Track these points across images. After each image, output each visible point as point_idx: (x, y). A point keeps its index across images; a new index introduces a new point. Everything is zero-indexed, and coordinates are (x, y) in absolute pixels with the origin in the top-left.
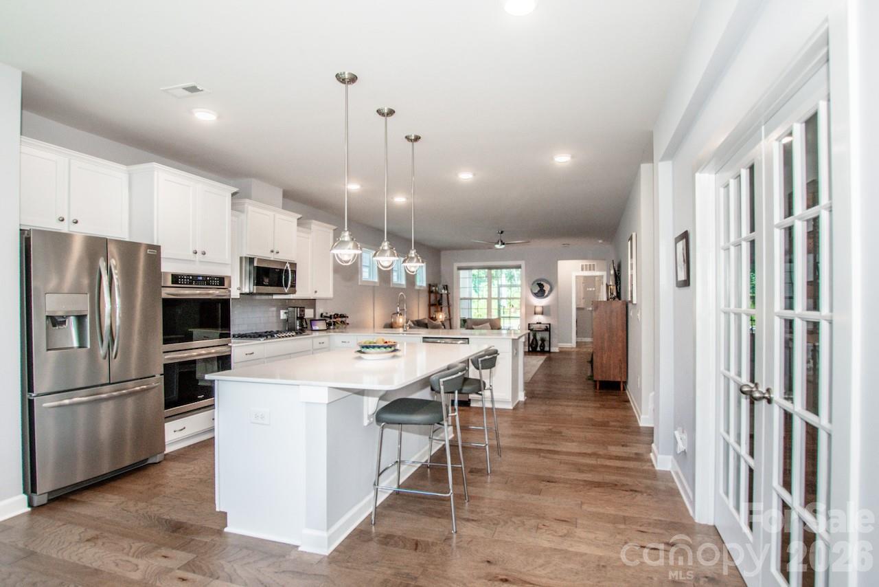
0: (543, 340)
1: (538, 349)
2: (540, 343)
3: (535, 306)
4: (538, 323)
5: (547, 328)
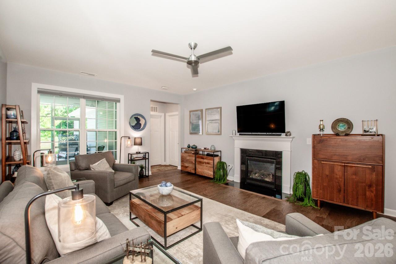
0: (142, 167)
3: (135, 138)
4: (137, 153)
5: (145, 157)
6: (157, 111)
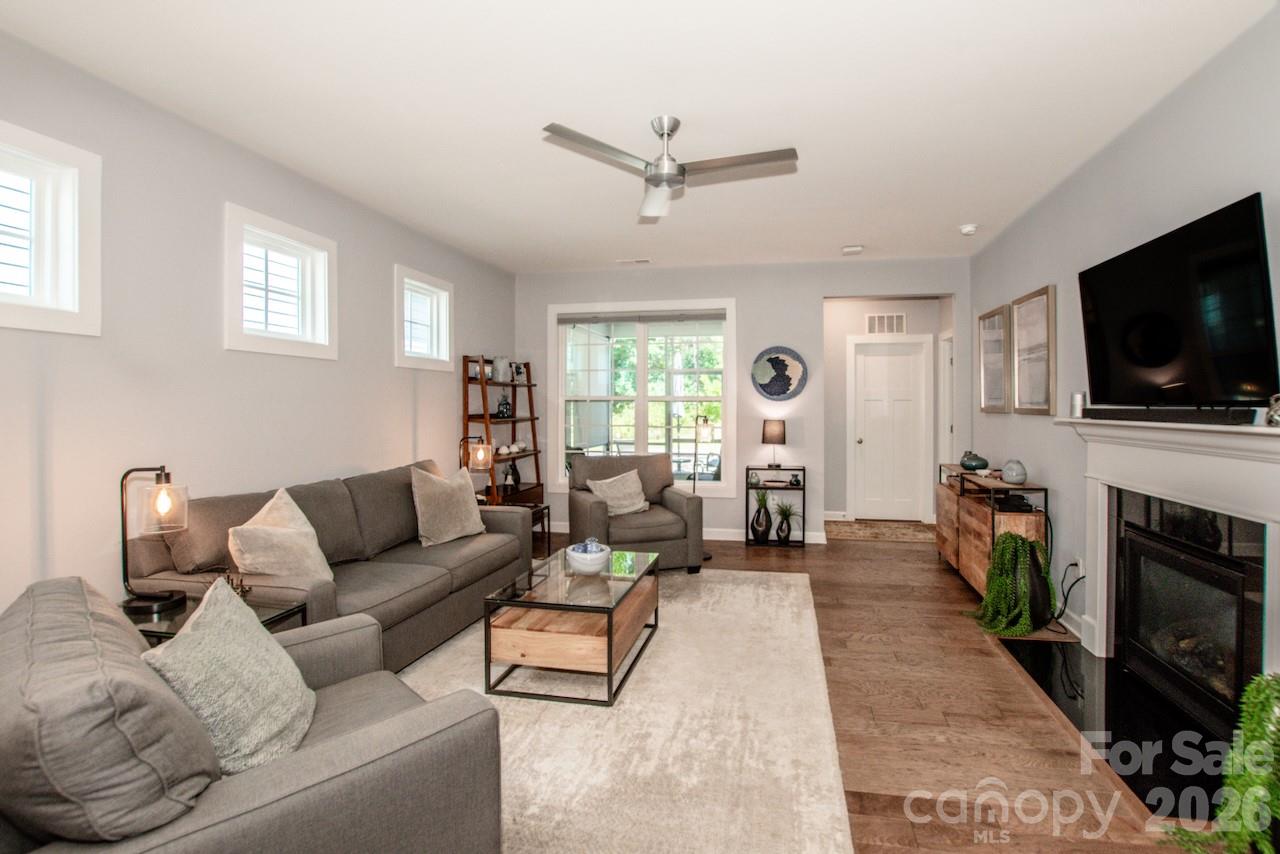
0: (786, 514)
1: (773, 535)
2: (776, 520)
3: (765, 421)
4: (771, 467)
5: (798, 482)
6: (900, 329)
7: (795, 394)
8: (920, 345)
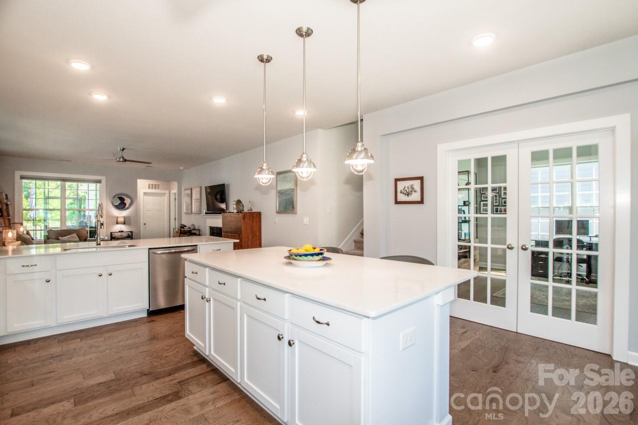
3: (117, 217)
4: (120, 232)
5: (129, 236)
6: (158, 188)
7: (128, 208)
8: (165, 194)
